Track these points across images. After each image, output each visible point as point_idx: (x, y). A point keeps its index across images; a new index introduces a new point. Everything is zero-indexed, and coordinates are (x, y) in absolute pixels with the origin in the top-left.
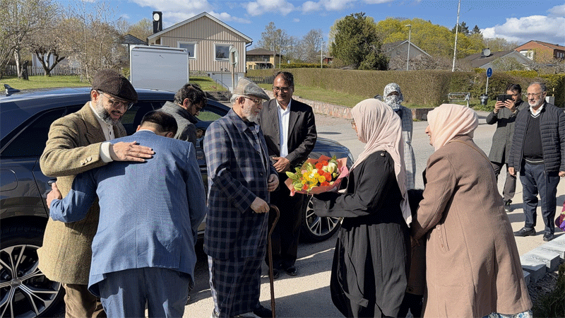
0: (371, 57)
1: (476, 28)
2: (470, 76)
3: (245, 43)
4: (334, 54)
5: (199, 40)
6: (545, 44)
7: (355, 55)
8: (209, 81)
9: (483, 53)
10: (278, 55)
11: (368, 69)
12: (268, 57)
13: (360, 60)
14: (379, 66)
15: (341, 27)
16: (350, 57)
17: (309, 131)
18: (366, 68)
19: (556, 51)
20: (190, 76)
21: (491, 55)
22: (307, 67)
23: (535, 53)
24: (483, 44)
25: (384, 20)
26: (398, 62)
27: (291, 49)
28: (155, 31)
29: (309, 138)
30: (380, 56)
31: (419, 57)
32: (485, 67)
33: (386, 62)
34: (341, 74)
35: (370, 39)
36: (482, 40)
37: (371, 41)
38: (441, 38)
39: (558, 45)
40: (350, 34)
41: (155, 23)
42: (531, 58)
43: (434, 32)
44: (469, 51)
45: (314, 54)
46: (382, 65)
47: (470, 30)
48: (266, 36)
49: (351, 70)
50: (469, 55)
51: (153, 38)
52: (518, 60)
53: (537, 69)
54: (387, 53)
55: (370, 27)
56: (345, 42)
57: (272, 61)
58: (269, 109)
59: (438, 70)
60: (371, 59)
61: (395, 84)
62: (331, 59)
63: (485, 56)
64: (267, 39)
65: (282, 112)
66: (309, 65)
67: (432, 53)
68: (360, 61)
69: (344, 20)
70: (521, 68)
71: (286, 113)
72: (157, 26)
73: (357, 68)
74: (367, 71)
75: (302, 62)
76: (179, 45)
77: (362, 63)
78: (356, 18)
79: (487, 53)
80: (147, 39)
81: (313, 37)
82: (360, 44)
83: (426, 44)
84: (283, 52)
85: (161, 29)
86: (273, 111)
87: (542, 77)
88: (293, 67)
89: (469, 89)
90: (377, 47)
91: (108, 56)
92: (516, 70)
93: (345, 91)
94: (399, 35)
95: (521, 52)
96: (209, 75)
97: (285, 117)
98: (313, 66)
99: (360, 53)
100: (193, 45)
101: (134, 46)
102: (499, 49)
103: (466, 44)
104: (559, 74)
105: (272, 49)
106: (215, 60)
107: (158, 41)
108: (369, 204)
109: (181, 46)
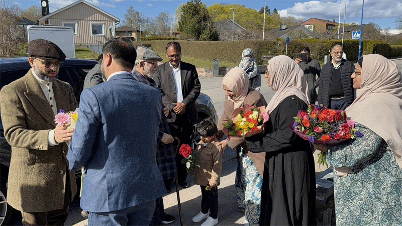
0: (207, 32)
1: (275, 10)
2: (275, 44)
3: (114, 22)
4: (181, 29)
5: (79, 20)
6: (320, 20)
7: (196, 31)
8: (88, 51)
9: (281, 27)
10: (138, 31)
11: (205, 40)
12: (131, 32)
13: (200, 33)
14: (213, 38)
15: (186, 10)
16: (192, 32)
17: (195, 82)
18: (204, 39)
19: (327, 25)
20: (75, 48)
21: (286, 28)
22: (161, 39)
23: (314, 27)
24: (280, 22)
25: (213, 5)
26: (226, 35)
27: (148, 26)
28: (44, 15)
29: (196, 87)
30: (213, 31)
31: (239, 31)
32: (284, 37)
33: (217, 35)
34: (187, 44)
35: (205, 18)
36: (279, 18)
37: (206, 20)
38: (252, 18)
39: (328, 21)
40: (191, 15)
41: (43, 8)
42: (312, 30)
43: (248, 13)
44: (271, 26)
45: (165, 30)
46: (215, 37)
47: (271, 11)
48: (129, 17)
49: (193, 41)
50: (271, 29)
51: (42, 20)
52: (304, 31)
53: (317, 37)
54: (218, 28)
55: (205, 10)
56: (188, 21)
57: (134, 35)
58: (165, 69)
59: (254, 40)
60: (207, 33)
61: (250, 49)
62: (178, 34)
63: (282, 30)
64: (129, 19)
65: (175, 70)
66: (162, 38)
67: (247, 28)
68: (199, 35)
69: (186, 4)
70: (307, 37)
71: (178, 71)
72: (45, 11)
73: (197, 39)
74: (205, 42)
75: (157, 35)
76: (63, 24)
77: (201, 36)
78: (195, 3)
79: (284, 27)
80: (38, 21)
81: (163, 17)
82: (199, 22)
83: (242, 22)
84: (142, 29)
85: (48, 13)
86: (168, 70)
87: (322, 42)
88: (150, 40)
89: (275, 53)
90: (211, 24)
91: (8, 34)
92: (303, 38)
93: (191, 56)
94: (223, 16)
95: (305, 26)
96: (88, 46)
97: (177, 74)
98: (165, 39)
99: (199, 29)
100: (74, 24)
101: (31, 26)
102: (292, 25)
103: (269, 21)
104: (332, 40)
105: (134, 26)
106: (91, 35)
107: (47, 22)
108: (291, 138)
109: (65, 25)
